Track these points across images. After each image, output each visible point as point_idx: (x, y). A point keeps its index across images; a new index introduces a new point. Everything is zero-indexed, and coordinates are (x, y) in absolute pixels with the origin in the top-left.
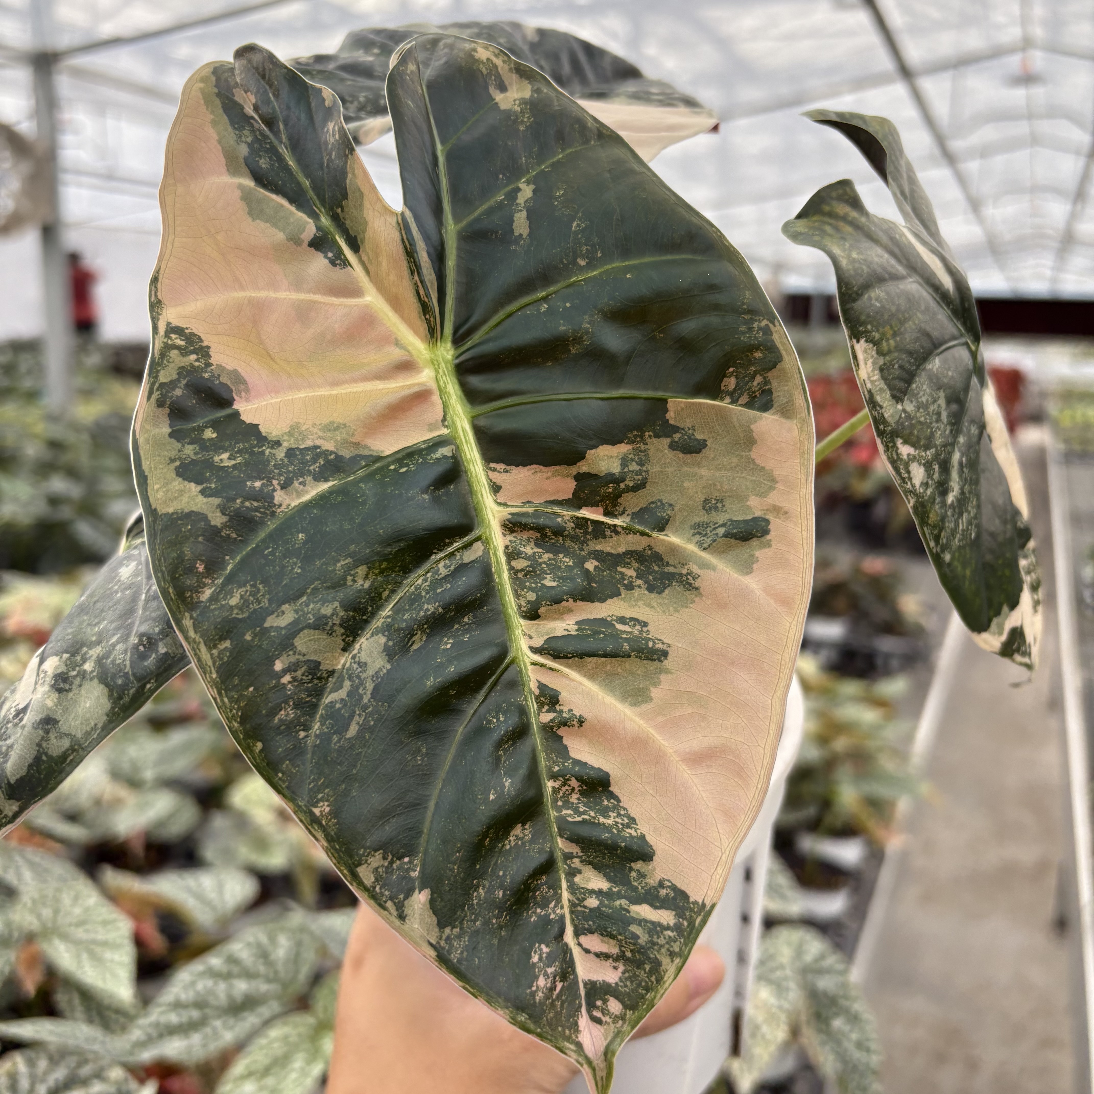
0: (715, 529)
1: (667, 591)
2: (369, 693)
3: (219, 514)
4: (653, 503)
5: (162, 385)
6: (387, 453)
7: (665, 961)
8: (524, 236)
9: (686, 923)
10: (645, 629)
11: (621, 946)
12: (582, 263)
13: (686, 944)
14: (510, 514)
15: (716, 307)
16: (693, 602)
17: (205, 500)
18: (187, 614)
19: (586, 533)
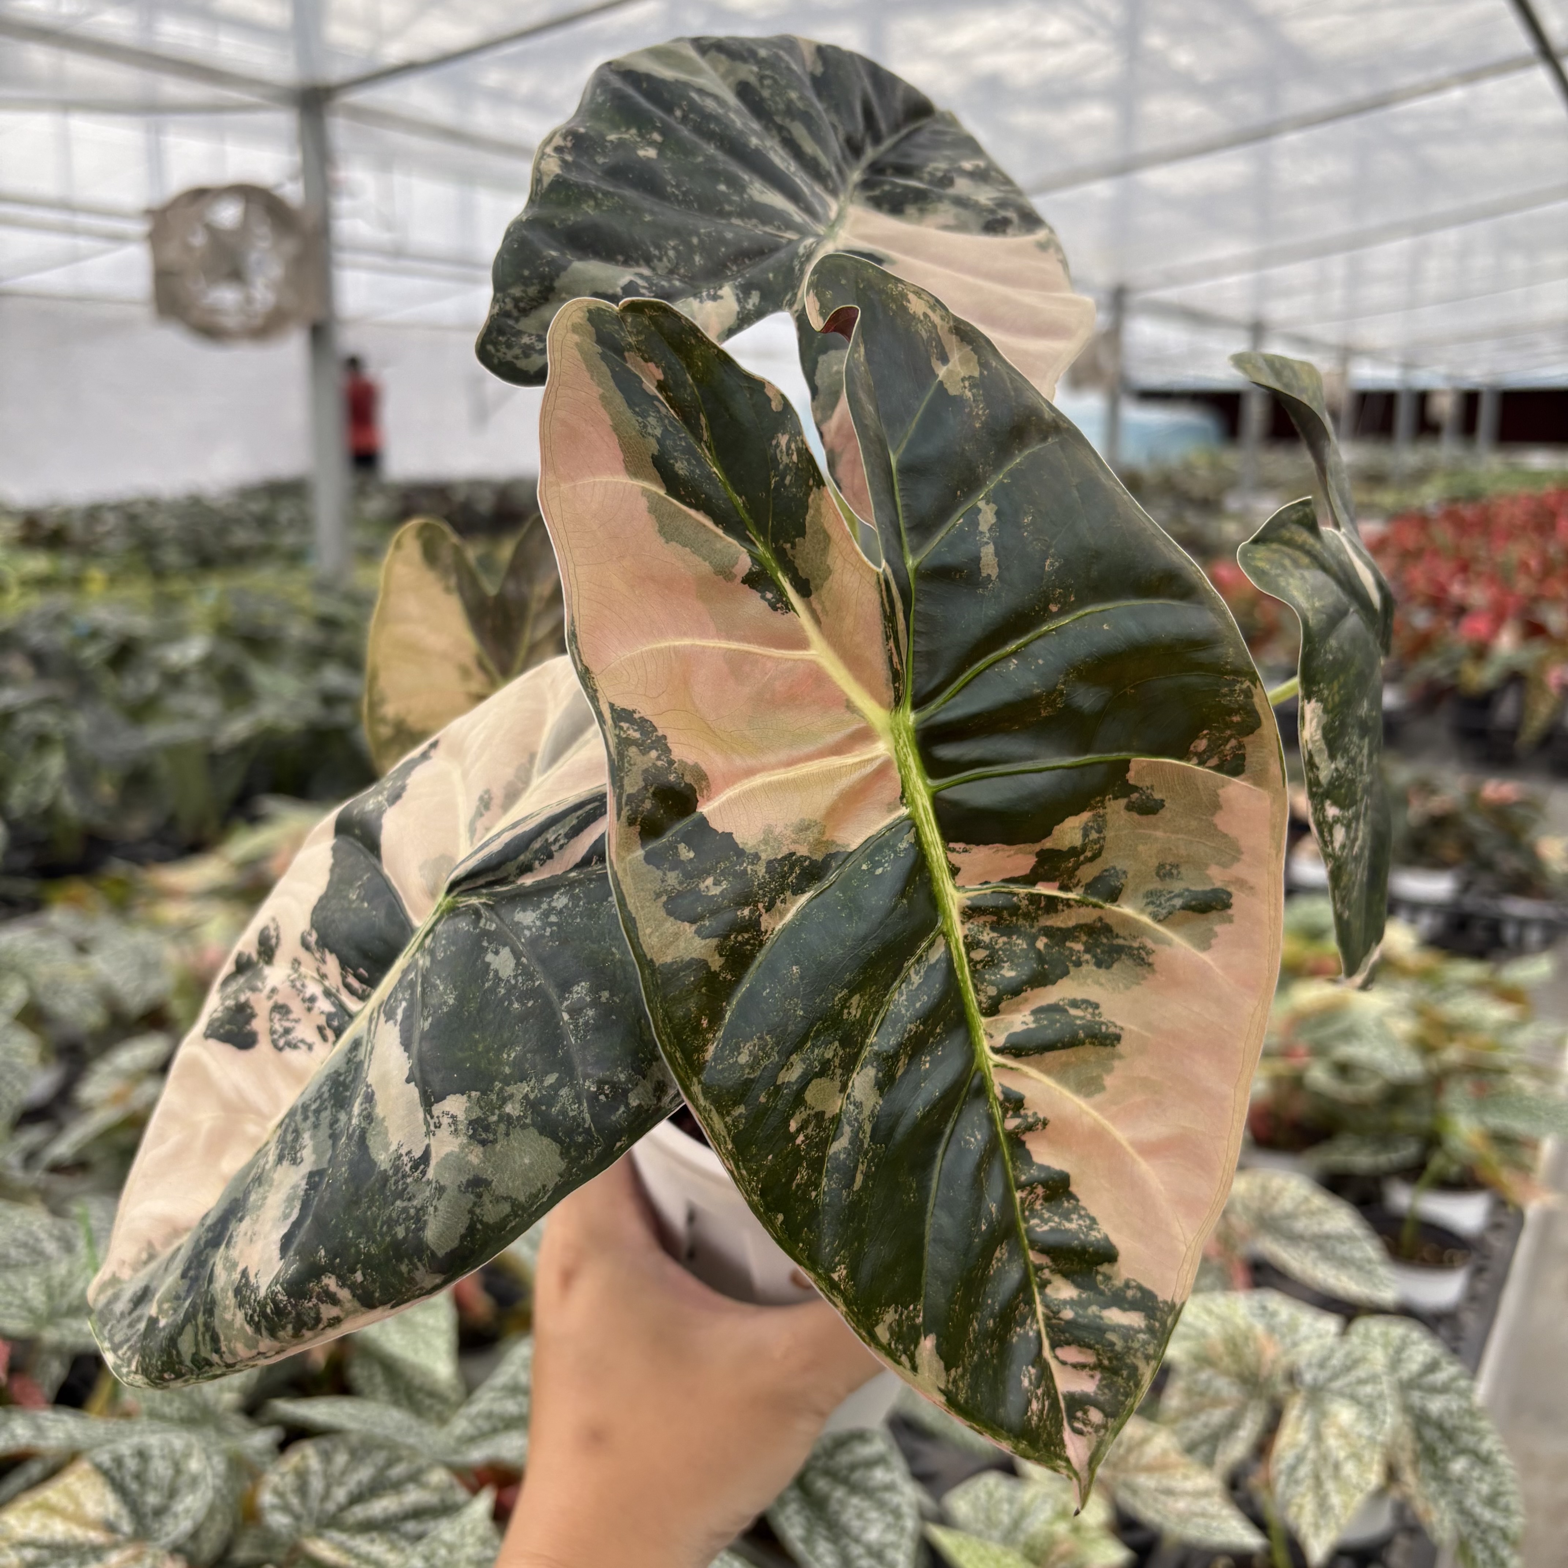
0: (1170, 899)
1: (1115, 966)
2: (868, 1135)
3: (717, 957)
4: (1106, 870)
5: (629, 796)
6: (853, 847)
7: (1141, 1364)
8: (993, 578)
9: (1157, 1324)
10: (1097, 1012)
11: (1098, 1354)
12: (1054, 608)
13: (1160, 1346)
14: (968, 899)
15: (1199, 666)
16: (1144, 978)
17: (703, 942)
18: (695, 1079)
19: (1038, 908)
